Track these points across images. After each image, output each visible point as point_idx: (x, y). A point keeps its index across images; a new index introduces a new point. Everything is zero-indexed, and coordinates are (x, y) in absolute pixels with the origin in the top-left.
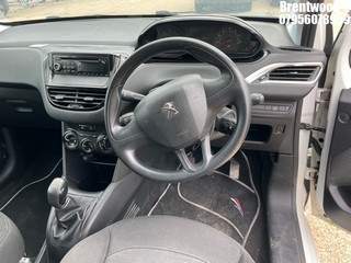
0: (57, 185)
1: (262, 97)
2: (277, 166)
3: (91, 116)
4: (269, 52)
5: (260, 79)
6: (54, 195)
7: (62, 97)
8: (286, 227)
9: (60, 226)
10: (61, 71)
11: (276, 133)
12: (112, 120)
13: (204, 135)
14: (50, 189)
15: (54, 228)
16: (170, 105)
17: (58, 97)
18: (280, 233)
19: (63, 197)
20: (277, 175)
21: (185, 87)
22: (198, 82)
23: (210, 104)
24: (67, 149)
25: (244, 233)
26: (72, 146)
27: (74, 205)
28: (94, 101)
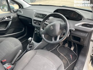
0: (30, 39)
1: (74, 29)
2: (83, 49)
4: (84, 19)
5: (79, 26)
6: (29, 40)
8: (80, 65)
9: (29, 48)
10: (36, 16)
11: (82, 40)
12: (41, 28)
13: (58, 35)
14: (29, 39)
15: (28, 47)
16: (52, 27)
17: (35, 22)
18: (78, 66)
19: (31, 41)
20: (82, 52)
21: (56, 24)
22: (59, 23)
23: (60, 28)
24: (35, 33)
25: (70, 64)
26: (36, 32)
27: (32, 44)
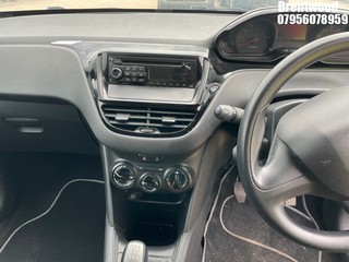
3: (172, 144)
7: (126, 117)
17: (119, 117)
28: (177, 123)
